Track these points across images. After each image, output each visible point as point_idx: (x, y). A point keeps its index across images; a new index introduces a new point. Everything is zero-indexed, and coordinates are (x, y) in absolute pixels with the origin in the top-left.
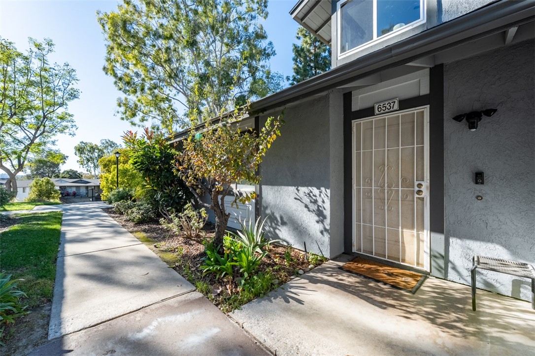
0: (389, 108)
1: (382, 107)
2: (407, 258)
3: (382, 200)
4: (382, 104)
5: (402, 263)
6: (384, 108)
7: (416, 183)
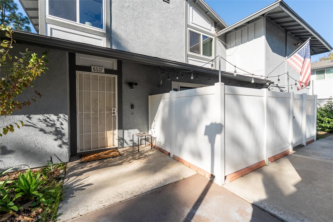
0: (100, 70)
1: (96, 69)
2: (108, 145)
3: (96, 119)
4: (96, 67)
5: (107, 148)
6: (97, 70)
7: (113, 109)
